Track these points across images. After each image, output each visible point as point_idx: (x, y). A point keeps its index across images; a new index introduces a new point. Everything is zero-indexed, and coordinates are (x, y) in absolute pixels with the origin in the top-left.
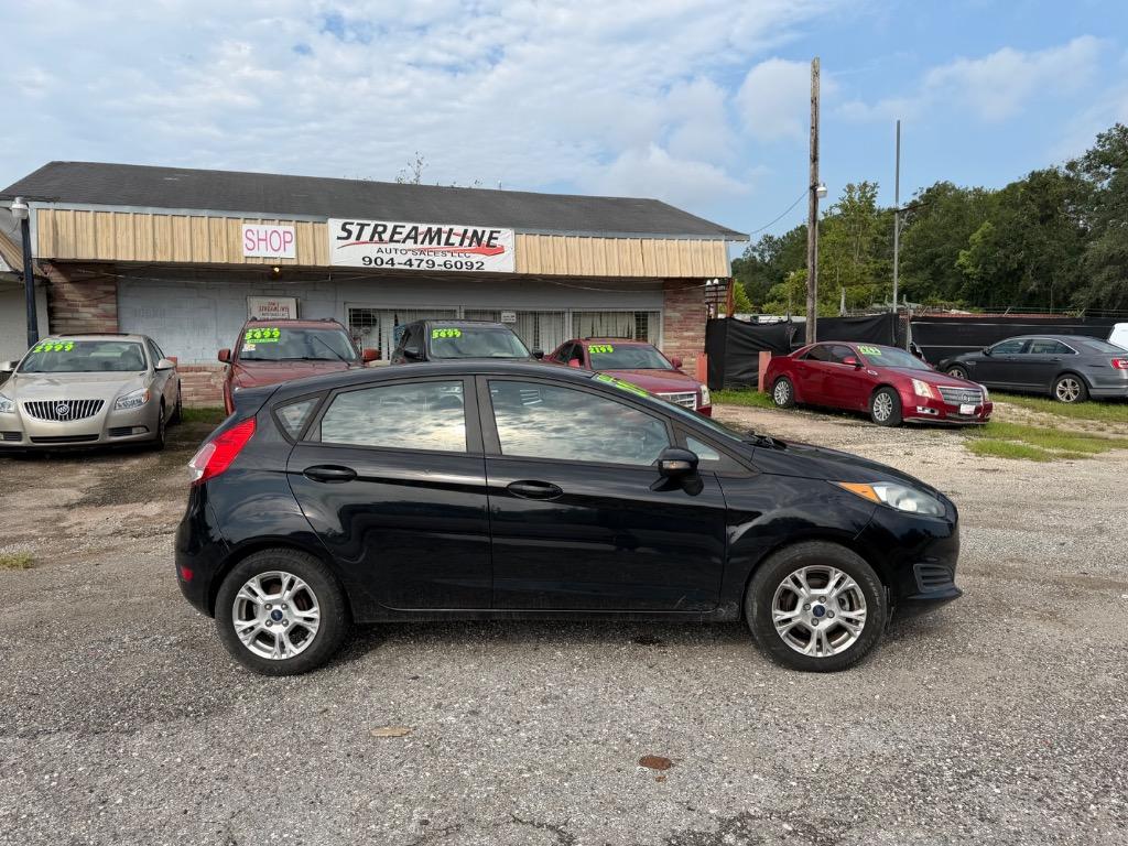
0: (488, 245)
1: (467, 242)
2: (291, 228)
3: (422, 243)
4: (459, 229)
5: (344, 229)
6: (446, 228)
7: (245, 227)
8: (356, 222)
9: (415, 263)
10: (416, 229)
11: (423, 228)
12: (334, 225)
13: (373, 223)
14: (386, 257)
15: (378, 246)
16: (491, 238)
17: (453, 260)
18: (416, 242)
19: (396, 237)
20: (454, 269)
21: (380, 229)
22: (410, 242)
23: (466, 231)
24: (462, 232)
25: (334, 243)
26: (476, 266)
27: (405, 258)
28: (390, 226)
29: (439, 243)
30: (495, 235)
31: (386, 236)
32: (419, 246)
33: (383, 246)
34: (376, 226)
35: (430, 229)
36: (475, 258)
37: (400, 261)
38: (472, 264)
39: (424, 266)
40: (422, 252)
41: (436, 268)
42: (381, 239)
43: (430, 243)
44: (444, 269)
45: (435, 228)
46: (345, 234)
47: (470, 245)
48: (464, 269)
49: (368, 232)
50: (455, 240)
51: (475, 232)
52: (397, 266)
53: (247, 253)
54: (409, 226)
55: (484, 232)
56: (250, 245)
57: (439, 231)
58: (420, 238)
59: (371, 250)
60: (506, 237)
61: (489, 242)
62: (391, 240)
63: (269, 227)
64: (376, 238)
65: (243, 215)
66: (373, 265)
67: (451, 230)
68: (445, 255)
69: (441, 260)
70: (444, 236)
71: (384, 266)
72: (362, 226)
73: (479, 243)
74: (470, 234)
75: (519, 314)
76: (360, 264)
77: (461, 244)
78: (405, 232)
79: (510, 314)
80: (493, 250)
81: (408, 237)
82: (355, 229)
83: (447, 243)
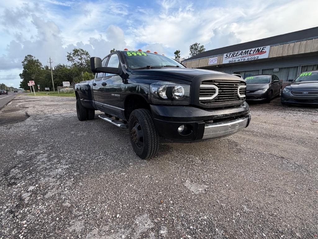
0: (261, 52)
1: (255, 52)
2: (217, 58)
3: (243, 55)
4: (253, 49)
5: (227, 56)
6: (250, 50)
7: (210, 59)
8: (229, 53)
9: (240, 60)
10: (242, 52)
11: (244, 51)
12: (225, 55)
13: (232, 53)
14: (234, 60)
15: (232, 58)
16: (263, 49)
17: (250, 58)
18: (241, 55)
19: (237, 55)
20: (250, 60)
21: (234, 54)
22: (240, 56)
23: (255, 49)
24: (254, 50)
25: (224, 59)
26: (256, 58)
27: (238, 60)
28: (236, 52)
29: (247, 54)
30: (264, 48)
31: (235, 55)
32: (242, 56)
33: (233, 58)
34: (233, 53)
35: (246, 51)
36: (256, 56)
37: (237, 60)
38: (255, 58)
39: (242, 60)
40: (242, 57)
41: (246, 60)
42: (234, 56)
43: (245, 54)
44: (247, 60)
45: (247, 50)
46: (226, 57)
47: (256, 53)
48: (253, 59)
49: (231, 55)
50: (252, 52)
51: (258, 49)
52: (236, 62)
53: (209, 64)
54: (241, 52)
55: (261, 48)
56: (210, 62)
57: (248, 51)
58: (243, 54)
59: (231, 59)
60: (267, 48)
61: (262, 51)
62: (236, 56)
63: (214, 58)
64: (233, 56)
65: (209, 57)
66: (231, 62)
67: (251, 50)
68: (248, 56)
69: (247, 58)
70: (249, 52)
71: (233, 62)
72: (230, 54)
73: (258, 52)
74: (256, 50)
75: (280, 69)
76: (228, 63)
77: (253, 53)
78: (239, 53)
79: (276, 69)
80: (262, 52)
81: (240, 54)
82: (228, 55)
83: (250, 54)
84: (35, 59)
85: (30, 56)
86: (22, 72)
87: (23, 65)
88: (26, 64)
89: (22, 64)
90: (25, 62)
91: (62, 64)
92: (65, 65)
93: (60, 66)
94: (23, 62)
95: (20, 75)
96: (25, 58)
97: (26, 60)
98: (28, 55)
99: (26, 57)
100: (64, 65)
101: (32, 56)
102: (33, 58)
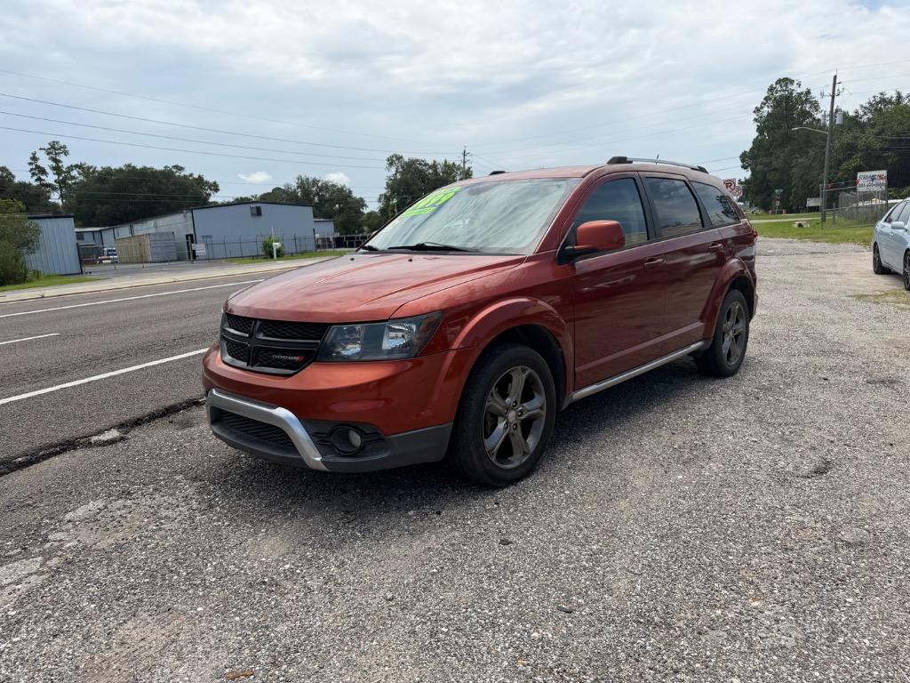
84: (799, 90)
85: (786, 81)
86: (748, 147)
87: (756, 120)
88: (769, 115)
89: (755, 116)
90: (766, 109)
91: (891, 94)
92: (904, 95)
93: (883, 101)
94: (757, 110)
95: (744, 157)
96: (767, 95)
97: (771, 99)
98: (779, 82)
99: (771, 89)
100: (899, 97)
101: (792, 82)
102: (794, 87)
